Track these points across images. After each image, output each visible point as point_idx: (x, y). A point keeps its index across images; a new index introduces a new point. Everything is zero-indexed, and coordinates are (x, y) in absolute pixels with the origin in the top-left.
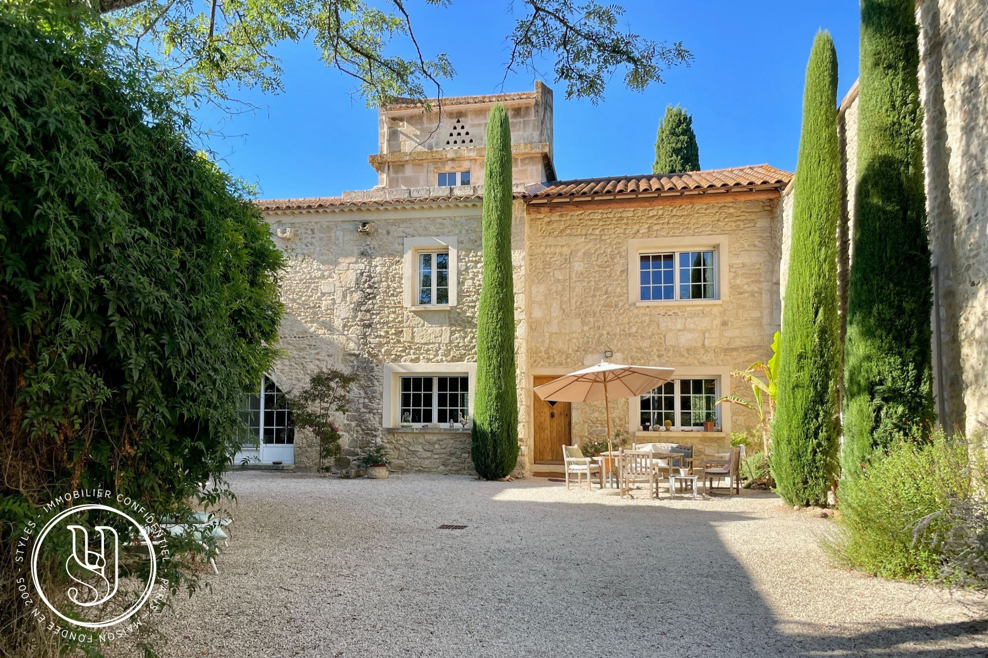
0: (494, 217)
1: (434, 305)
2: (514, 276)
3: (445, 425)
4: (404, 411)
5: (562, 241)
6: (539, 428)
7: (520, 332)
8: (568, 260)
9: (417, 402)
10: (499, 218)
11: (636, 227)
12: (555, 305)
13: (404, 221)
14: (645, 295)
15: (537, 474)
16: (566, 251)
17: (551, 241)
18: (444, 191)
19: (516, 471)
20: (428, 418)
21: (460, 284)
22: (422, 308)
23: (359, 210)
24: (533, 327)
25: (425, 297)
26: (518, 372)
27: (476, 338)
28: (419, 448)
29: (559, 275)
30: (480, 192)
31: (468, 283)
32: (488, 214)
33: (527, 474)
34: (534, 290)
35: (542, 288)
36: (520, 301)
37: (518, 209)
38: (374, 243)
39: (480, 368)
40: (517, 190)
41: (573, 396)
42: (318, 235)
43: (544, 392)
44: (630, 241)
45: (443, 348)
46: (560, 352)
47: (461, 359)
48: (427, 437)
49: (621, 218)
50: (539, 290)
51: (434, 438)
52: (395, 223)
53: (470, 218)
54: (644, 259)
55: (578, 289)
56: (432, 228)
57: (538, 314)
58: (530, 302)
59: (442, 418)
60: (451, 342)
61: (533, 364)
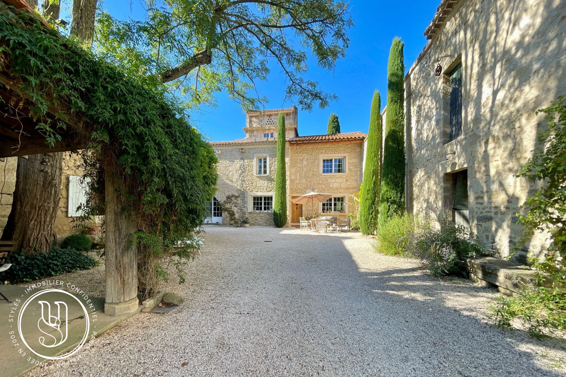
0: (280, 147)
1: (263, 175)
2: (286, 166)
3: (266, 211)
4: (254, 207)
5: (300, 155)
6: (293, 212)
7: (288, 182)
8: (302, 161)
9: (258, 204)
10: (282, 148)
11: (322, 151)
12: (298, 175)
13: (254, 148)
14: (324, 172)
15: (292, 226)
16: (301, 158)
17: (297, 155)
18: (265, 139)
19: (286, 225)
20: (261, 209)
21: (270, 168)
22: (259, 175)
23: (241, 145)
24: (292, 181)
25: (260, 172)
26: (287, 195)
27: (274, 185)
28: (258, 218)
29: (299, 165)
30: (276, 140)
31: (273, 168)
32: (278, 146)
33: (290, 226)
34: (292, 170)
35: (294, 169)
36: (288, 173)
37: (287, 145)
38: (245, 155)
39: (276, 194)
40: (287, 139)
41: (303, 202)
42: (228, 153)
43: (295, 201)
44: (320, 155)
45: (265, 188)
46: (299, 189)
47: (271, 191)
48: (261, 215)
49: (317, 148)
50: (293, 170)
51: (263, 215)
52: (251, 149)
53: (273, 148)
54: (324, 161)
55: (305, 170)
56: (262, 151)
57: (293, 177)
58: (291, 174)
59: (265, 209)
60: (267, 186)
61: (291, 193)
